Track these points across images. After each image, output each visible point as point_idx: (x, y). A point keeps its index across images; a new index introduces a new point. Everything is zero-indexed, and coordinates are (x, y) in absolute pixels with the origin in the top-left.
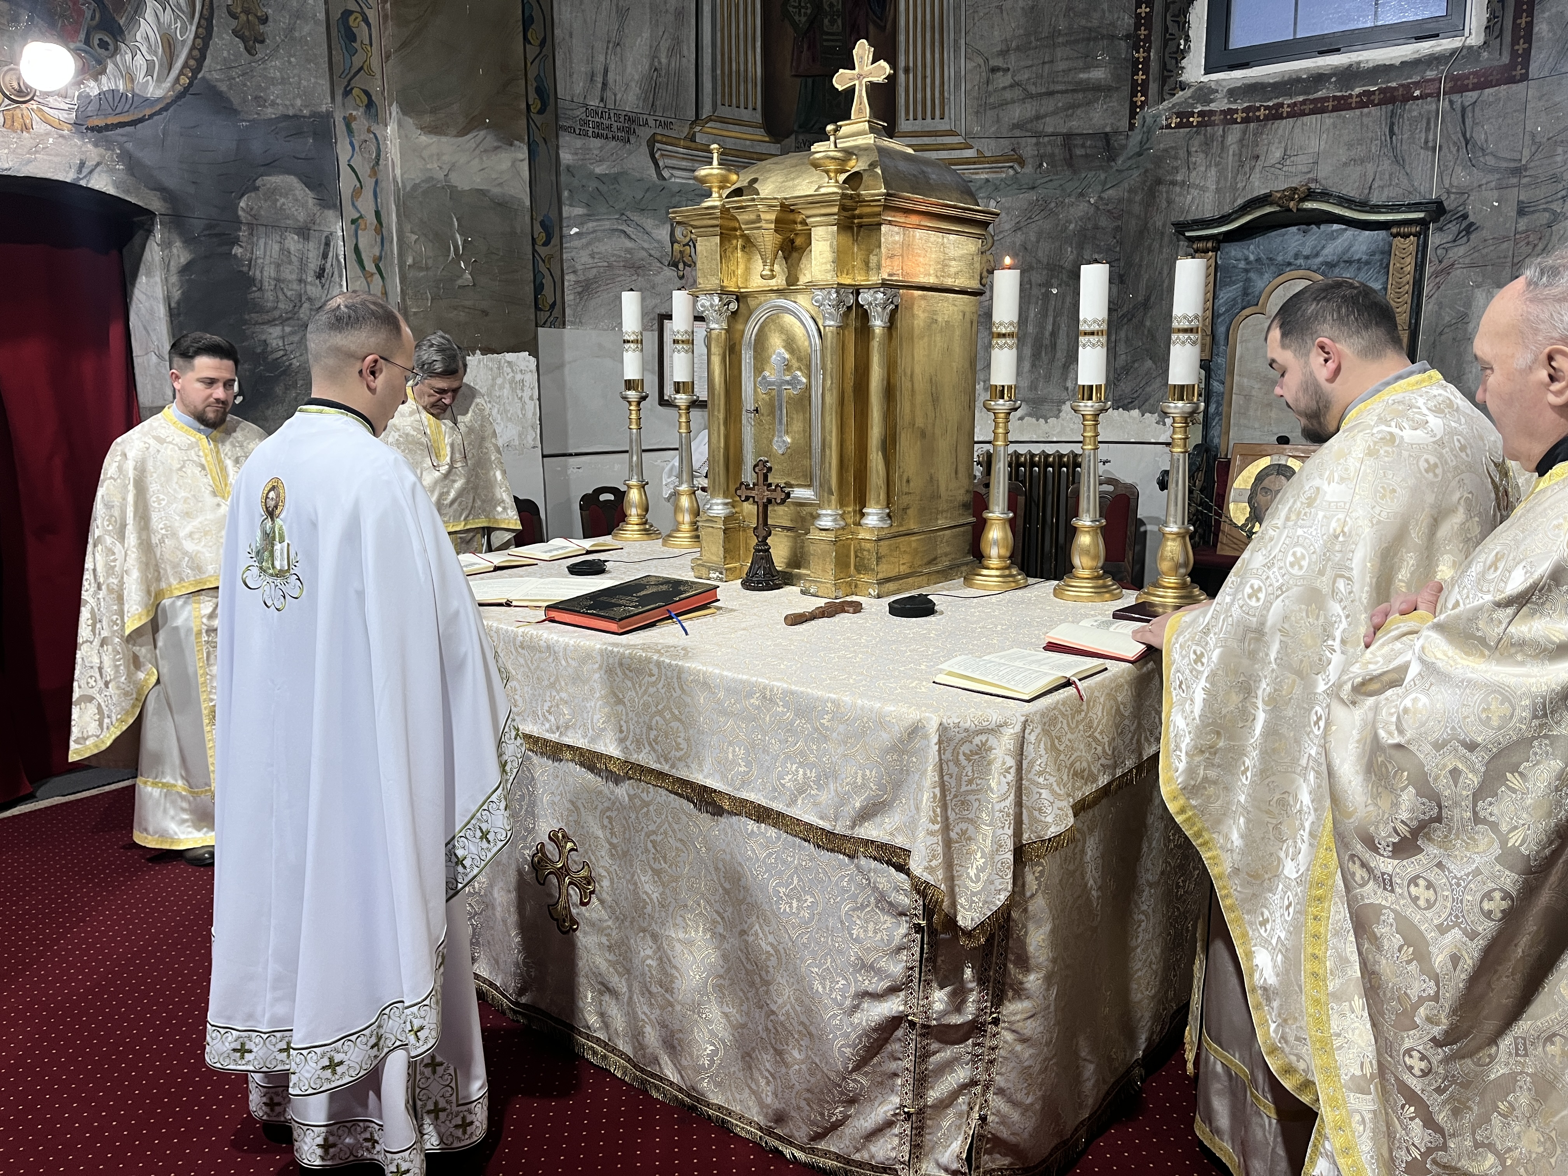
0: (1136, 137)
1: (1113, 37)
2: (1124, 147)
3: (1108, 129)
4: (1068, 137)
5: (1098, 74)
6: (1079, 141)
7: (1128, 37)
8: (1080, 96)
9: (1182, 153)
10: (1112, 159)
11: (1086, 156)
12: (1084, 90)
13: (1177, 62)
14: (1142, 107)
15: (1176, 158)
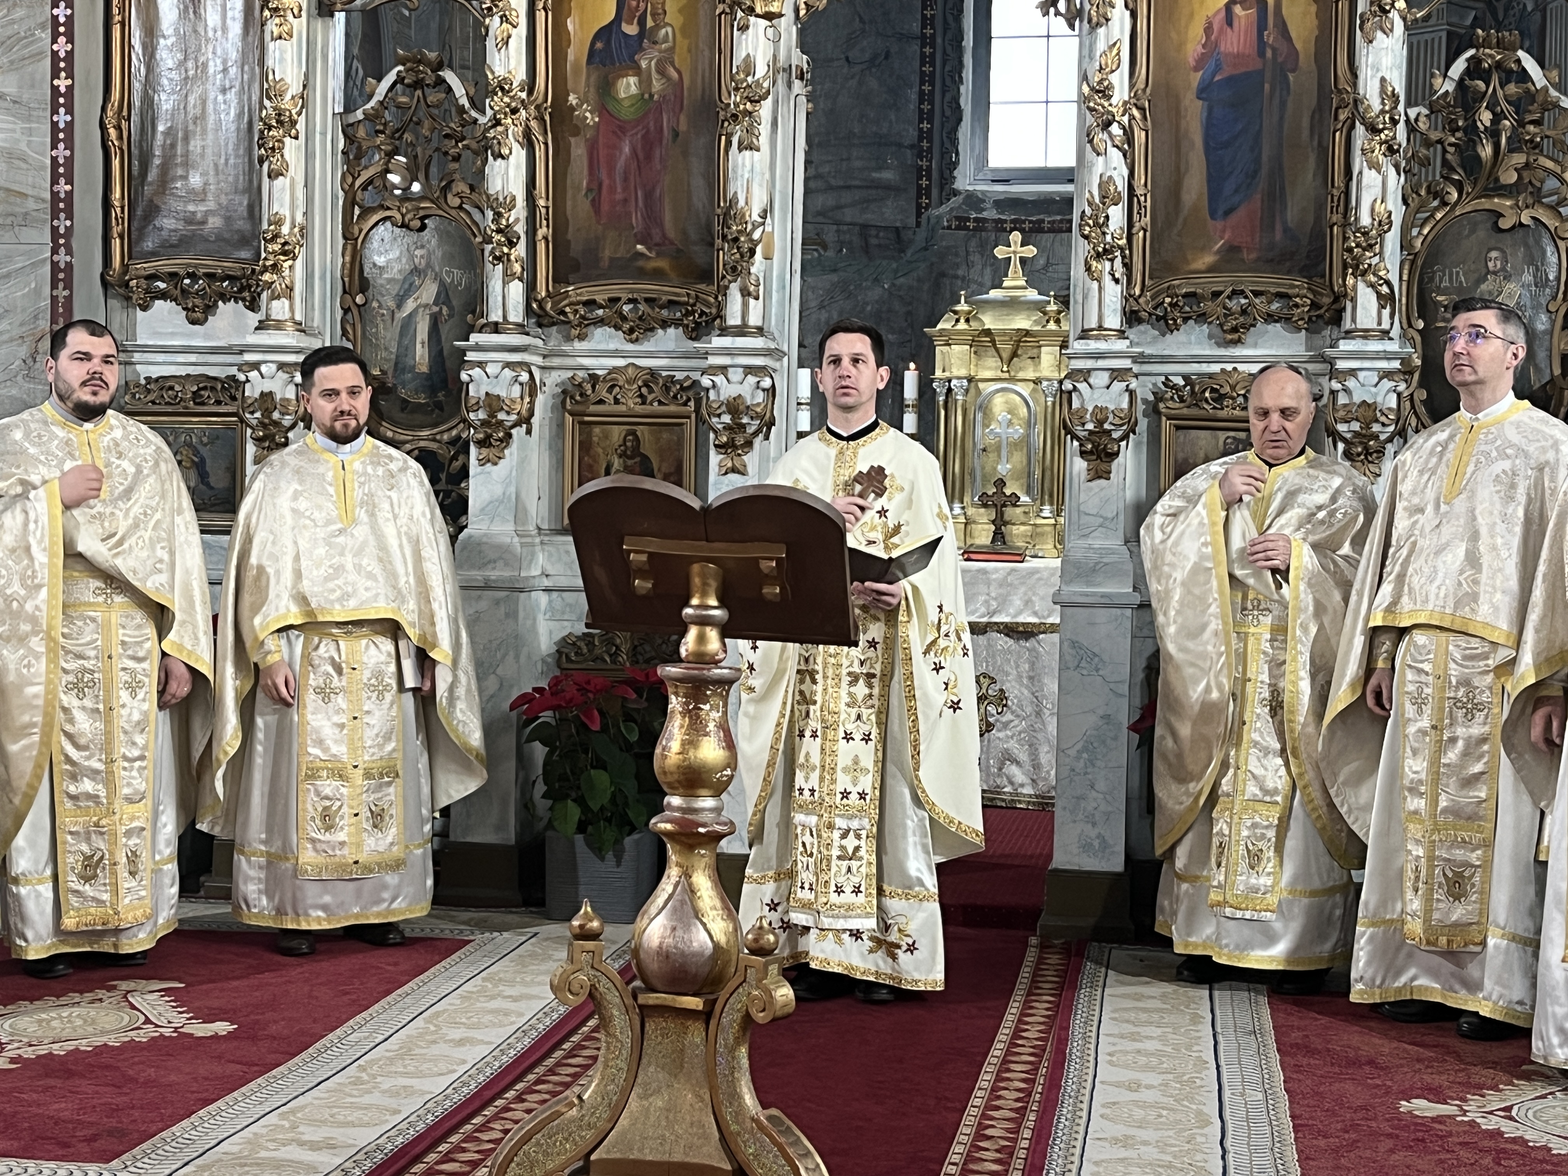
0: (921, 234)
1: (900, 145)
2: (911, 241)
3: (898, 224)
4: (865, 227)
5: (887, 175)
6: (873, 232)
7: (912, 147)
8: (874, 192)
9: (962, 253)
10: (903, 251)
11: (879, 246)
12: (877, 188)
13: (951, 172)
14: (926, 209)
15: (957, 255)
